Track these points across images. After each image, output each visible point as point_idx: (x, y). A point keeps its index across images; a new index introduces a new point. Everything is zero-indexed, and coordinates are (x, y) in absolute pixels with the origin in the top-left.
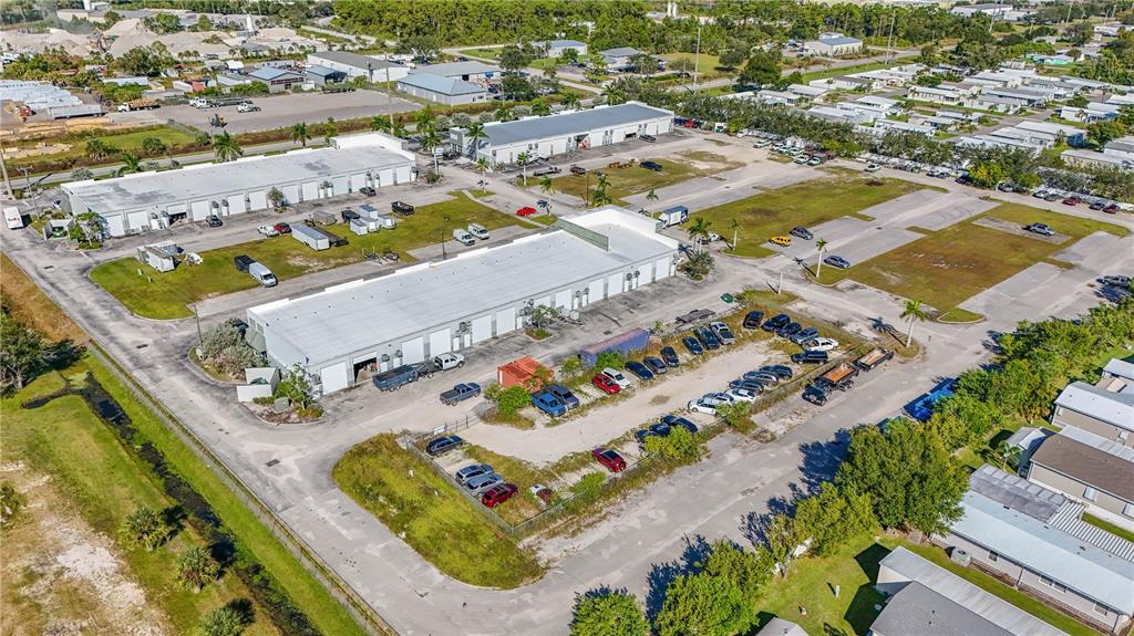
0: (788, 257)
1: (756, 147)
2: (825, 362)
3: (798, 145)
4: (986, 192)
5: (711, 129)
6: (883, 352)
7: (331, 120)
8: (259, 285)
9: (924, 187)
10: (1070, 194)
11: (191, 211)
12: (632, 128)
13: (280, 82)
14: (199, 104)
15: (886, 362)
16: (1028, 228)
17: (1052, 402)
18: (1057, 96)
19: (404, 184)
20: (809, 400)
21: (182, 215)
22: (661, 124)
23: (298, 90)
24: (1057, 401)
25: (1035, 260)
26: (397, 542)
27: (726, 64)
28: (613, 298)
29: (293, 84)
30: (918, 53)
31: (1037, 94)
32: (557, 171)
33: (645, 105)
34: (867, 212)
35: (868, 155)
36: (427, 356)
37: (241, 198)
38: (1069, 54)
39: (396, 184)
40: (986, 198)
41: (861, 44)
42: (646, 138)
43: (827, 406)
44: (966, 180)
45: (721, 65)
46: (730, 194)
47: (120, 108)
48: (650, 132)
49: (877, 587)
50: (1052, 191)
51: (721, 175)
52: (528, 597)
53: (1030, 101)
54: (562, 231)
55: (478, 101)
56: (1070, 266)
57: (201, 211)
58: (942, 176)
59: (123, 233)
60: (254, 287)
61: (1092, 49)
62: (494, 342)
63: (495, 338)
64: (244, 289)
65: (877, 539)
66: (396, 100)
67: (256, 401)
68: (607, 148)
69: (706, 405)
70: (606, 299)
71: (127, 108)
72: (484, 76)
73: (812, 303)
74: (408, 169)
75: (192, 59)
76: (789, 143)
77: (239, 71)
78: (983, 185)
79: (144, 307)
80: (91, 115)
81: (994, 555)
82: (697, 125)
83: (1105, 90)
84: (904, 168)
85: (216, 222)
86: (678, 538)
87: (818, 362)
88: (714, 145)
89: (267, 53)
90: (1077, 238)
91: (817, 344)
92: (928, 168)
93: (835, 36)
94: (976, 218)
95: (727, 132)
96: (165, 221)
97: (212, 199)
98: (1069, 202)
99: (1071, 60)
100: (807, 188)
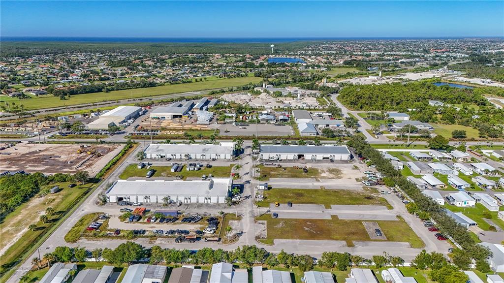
1: (364, 173)
9: (386, 205)
11: (166, 155)
12: (327, 155)
13: (265, 120)
22: (343, 156)
29: (269, 121)
36: (137, 201)
37: (179, 155)
39: (225, 159)
40: (399, 217)
55: (312, 135)
59: (150, 158)
63: (157, 203)
66: (290, 131)
68: (310, 161)
71: (216, 123)
72: (336, 125)
74: (229, 155)
76: (377, 174)
94: (370, 221)
96: (160, 157)
97: (172, 154)
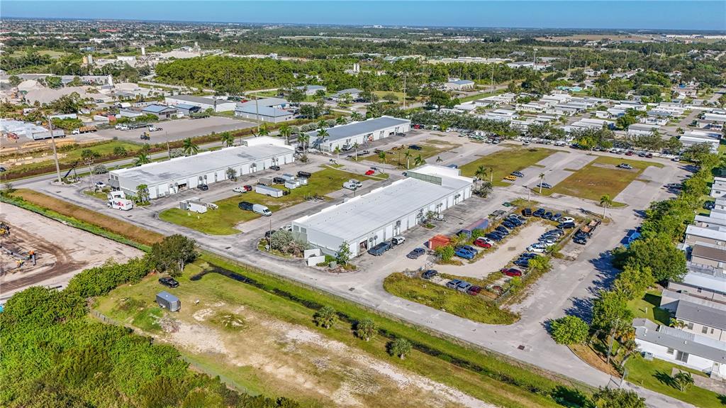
0: (519, 185)
1: (460, 136)
2: (574, 227)
3: (482, 134)
4: (588, 152)
5: (430, 129)
6: (596, 221)
7: (213, 133)
8: (261, 215)
9: (557, 151)
10: (627, 151)
11: (188, 182)
12: (392, 129)
14: (123, 128)
15: (599, 226)
16: (619, 166)
17: (684, 233)
18: (588, 106)
19: (290, 163)
20: (579, 243)
21: (185, 185)
22: (405, 127)
23: (175, 118)
24: (687, 232)
25: (632, 180)
26: (443, 313)
27: (411, 96)
28: (450, 208)
29: (171, 115)
30: (507, 87)
31: (580, 106)
32: (368, 153)
33: (392, 117)
34: (539, 163)
35: (520, 137)
36: (385, 239)
37: (213, 174)
38: (580, 86)
39: (285, 164)
40: (590, 154)
41: (473, 83)
42: (401, 135)
43: (587, 244)
44: (575, 147)
45: (408, 97)
46: (465, 159)
47: (74, 132)
48: (400, 131)
49: (661, 307)
50: (618, 150)
51: (454, 150)
52: (520, 326)
53: (578, 109)
54: (410, 178)
55: (288, 120)
56: (649, 181)
57: (193, 183)
58: (563, 145)
59: (156, 197)
60: (260, 217)
61: (588, 82)
62: (409, 232)
63: (408, 230)
64: (255, 218)
65: (646, 292)
66: (238, 121)
67: (317, 265)
68: (382, 141)
69: (537, 248)
70: (447, 209)
71: (78, 132)
72: (280, 106)
73: (546, 204)
74: (291, 155)
75: (90, 102)
76: (477, 134)
77: (128, 108)
78: (585, 148)
79: (209, 231)
80: (58, 137)
81: (700, 289)
82: (421, 127)
83: (611, 103)
84: (542, 143)
85: (204, 188)
86: (565, 299)
87: (570, 228)
88: (437, 136)
89: (135, 98)
90: (643, 169)
91: (566, 219)
92: (553, 142)
93: (456, 80)
94: (592, 163)
95: (440, 130)
96: (176, 188)
97: (199, 175)
98: (629, 154)
99: (581, 89)
100: (502, 154)
